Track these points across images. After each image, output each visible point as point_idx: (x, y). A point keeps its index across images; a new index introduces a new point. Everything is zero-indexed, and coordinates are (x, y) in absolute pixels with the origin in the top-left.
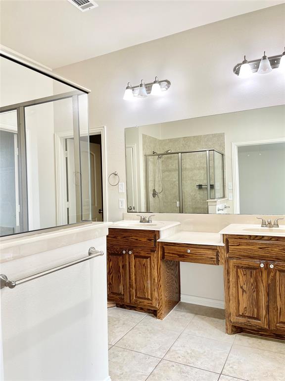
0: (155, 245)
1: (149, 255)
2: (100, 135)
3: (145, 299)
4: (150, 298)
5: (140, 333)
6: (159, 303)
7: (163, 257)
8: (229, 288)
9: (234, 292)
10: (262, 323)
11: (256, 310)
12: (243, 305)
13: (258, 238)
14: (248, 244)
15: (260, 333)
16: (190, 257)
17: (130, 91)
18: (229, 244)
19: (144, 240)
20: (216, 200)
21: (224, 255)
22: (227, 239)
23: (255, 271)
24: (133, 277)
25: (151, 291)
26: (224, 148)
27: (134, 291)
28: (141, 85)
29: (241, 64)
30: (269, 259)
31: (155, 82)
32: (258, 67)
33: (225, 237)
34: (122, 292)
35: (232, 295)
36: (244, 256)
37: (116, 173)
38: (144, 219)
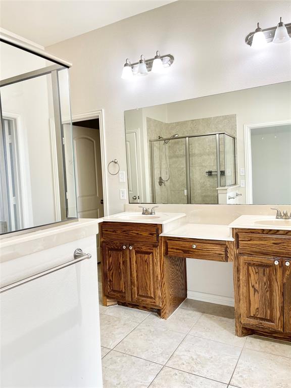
0: (158, 240)
1: (151, 251)
2: (98, 119)
3: (148, 297)
4: (153, 296)
5: (142, 335)
6: (163, 302)
7: (166, 253)
8: (239, 287)
9: (245, 291)
10: (276, 326)
11: (269, 312)
12: (255, 305)
13: (271, 232)
14: (260, 239)
15: (274, 335)
16: (196, 253)
17: (129, 68)
18: (240, 239)
19: (145, 234)
20: (226, 188)
21: (233, 251)
22: (237, 233)
23: (268, 269)
24: (135, 275)
25: (154, 289)
26: (236, 131)
27: (136, 288)
28: (141, 62)
29: (254, 33)
30: (284, 255)
31: (156, 57)
32: (273, 36)
33: (235, 231)
34: (123, 289)
35: (243, 294)
36: (256, 252)
37: (116, 161)
38: (146, 210)
